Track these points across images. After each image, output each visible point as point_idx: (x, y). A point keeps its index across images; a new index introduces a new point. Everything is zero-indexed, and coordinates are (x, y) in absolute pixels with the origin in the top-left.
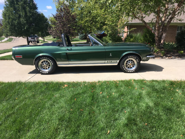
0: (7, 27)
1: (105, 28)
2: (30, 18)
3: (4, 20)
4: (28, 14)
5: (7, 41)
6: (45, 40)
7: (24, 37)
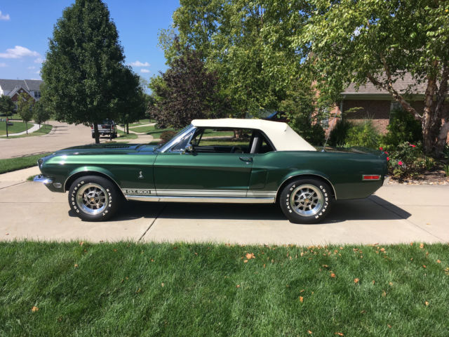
0: (51, 101)
1: (285, 105)
2: (106, 81)
3: (45, 84)
4: (105, 71)
5: (40, 131)
6: (130, 132)
7: (87, 125)
